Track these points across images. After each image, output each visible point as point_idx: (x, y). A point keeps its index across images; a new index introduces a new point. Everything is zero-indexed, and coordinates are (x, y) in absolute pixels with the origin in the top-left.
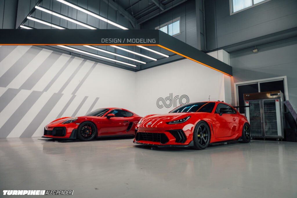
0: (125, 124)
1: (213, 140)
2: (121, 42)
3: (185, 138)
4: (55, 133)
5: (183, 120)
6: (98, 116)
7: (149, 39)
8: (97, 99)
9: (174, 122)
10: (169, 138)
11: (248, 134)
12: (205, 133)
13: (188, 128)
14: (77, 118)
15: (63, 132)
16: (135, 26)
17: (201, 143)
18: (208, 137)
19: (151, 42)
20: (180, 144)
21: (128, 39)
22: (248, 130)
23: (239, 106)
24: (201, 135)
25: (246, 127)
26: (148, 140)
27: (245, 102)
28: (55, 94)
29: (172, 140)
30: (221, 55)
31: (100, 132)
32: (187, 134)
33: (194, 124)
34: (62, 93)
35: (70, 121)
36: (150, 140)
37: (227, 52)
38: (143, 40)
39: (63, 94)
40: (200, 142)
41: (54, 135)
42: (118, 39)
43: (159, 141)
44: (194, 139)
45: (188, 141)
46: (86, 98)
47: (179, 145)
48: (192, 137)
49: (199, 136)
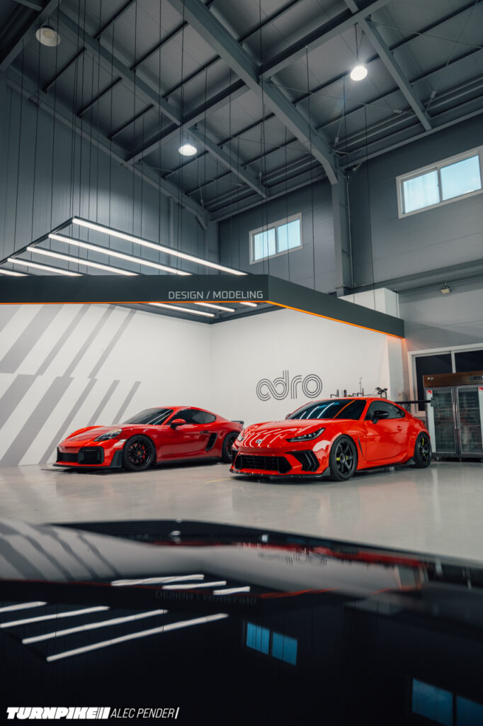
0: (197, 437)
1: (362, 465)
2: (202, 297)
3: (316, 464)
4: (81, 457)
5: (312, 434)
6: (151, 424)
7: (251, 292)
8: (137, 384)
9: (300, 438)
10: (292, 464)
11: (426, 452)
12: (348, 454)
13: (321, 447)
14: (121, 430)
15: (99, 455)
16: (207, 225)
17: (342, 470)
18: (353, 460)
19: (255, 297)
20: (309, 473)
21: (214, 293)
22: (426, 445)
23: (417, 399)
24: (342, 458)
25: (422, 440)
26: (257, 468)
27: (427, 391)
28: (58, 379)
29: (297, 467)
30: (380, 300)
31: (159, 454)
32: (320, 456)
33: (330, 440)
34: (71, 376)
35: (109, 435)
36: (261, 467)
37: (394, 291)
38: (241, 293)
39: (72, 378)
40: (340, 470)
41: (82, 462)
42: (198, 293)
43: (275, 469)
44: (330, 465)
45: (322, 467)
46: (116, 383)
47: (308, 475)
48: (328, 460)
49: (338, 459)
